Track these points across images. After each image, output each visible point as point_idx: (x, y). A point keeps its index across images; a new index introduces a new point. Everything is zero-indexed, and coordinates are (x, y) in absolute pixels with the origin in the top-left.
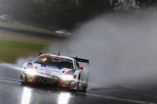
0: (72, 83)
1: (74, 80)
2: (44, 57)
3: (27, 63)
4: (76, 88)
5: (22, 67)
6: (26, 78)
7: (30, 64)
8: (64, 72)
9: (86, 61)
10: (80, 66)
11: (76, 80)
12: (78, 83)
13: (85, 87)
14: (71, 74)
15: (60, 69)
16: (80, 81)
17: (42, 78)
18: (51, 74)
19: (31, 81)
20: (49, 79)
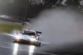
0: (35, 42)
1: (36, 40)
2: (23, 31)
3: (16, 33)
4: (37, 44)
5: (14, 35)
6: (16, 40)
7: (17, 34)
8: (32, 37)
9: (41, 33)
10: (38, 35)
11: (37, 41)
12: (38, 42)
13: (40, 43)
14: (35, 38)
15: (30, 36)
16: (39, 41)
17: (23, 40)
18: (27, 38)
19: (18, 41)
20: (26, 40)
